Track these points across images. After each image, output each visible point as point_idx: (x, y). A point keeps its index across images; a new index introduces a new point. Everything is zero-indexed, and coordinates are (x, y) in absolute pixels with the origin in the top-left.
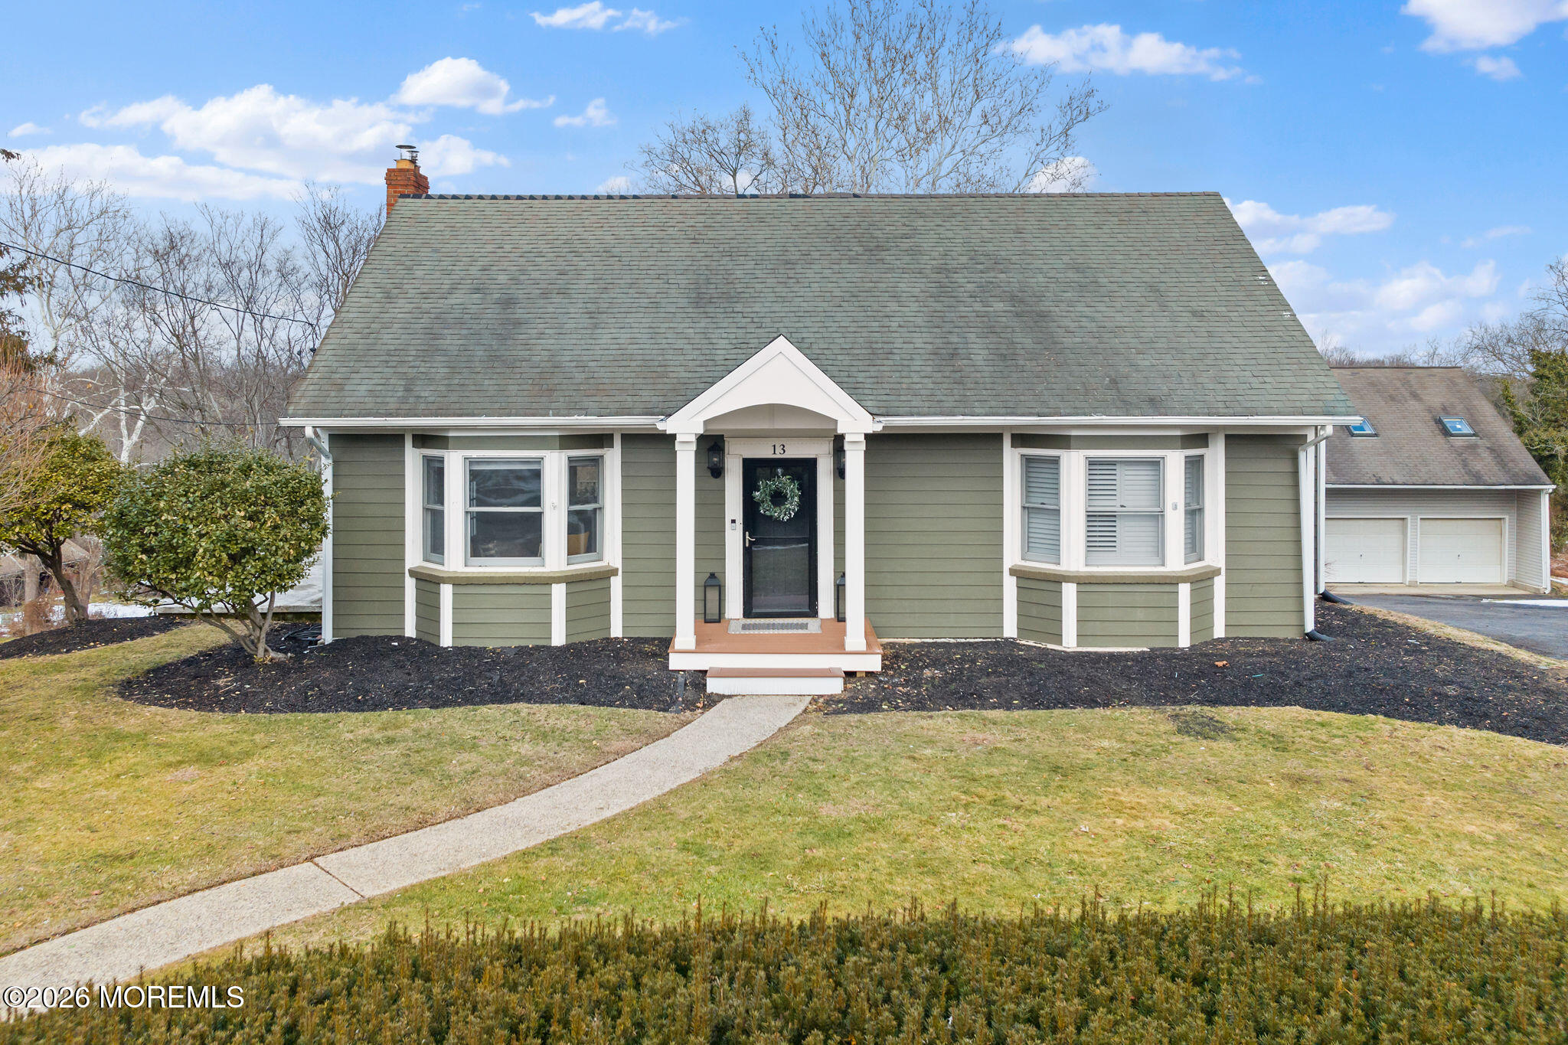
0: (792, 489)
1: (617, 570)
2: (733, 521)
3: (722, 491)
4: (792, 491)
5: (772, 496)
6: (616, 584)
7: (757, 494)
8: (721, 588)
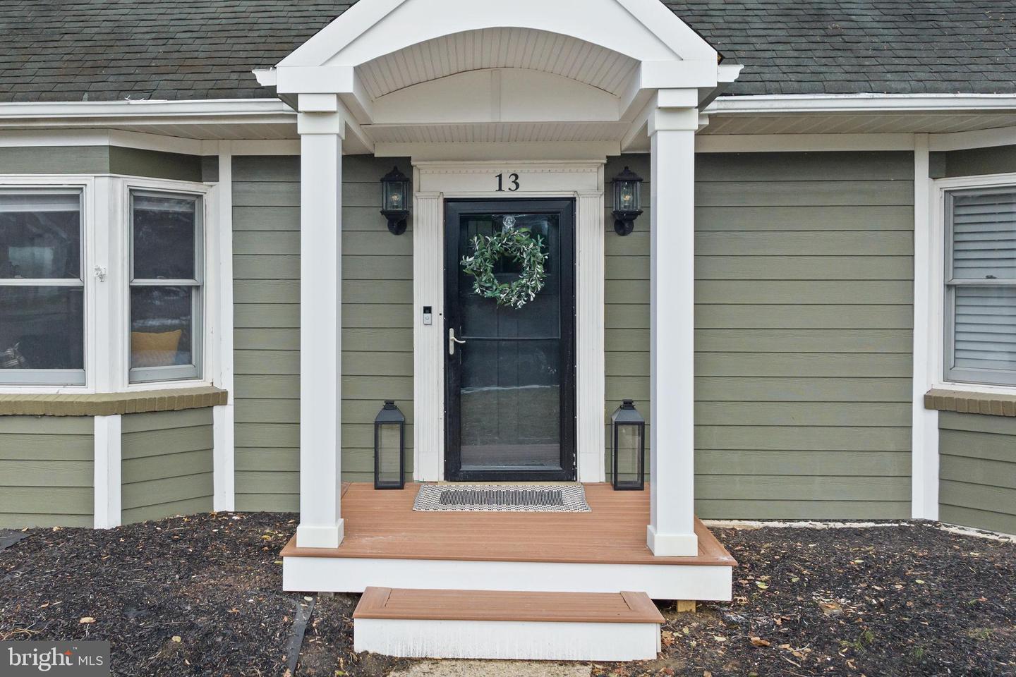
0: (531, 250)
1: (225, 394)
2: (427, 310)
3: (408, 257)
4: (532, 254)
5: (496, 264)
6: (224, 418)
7: (470, 260)
8: (405, 428)
